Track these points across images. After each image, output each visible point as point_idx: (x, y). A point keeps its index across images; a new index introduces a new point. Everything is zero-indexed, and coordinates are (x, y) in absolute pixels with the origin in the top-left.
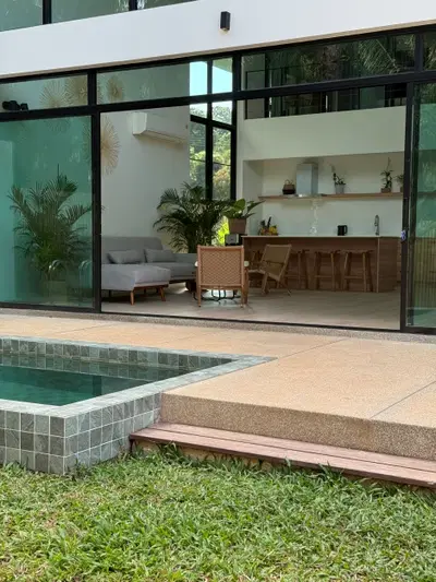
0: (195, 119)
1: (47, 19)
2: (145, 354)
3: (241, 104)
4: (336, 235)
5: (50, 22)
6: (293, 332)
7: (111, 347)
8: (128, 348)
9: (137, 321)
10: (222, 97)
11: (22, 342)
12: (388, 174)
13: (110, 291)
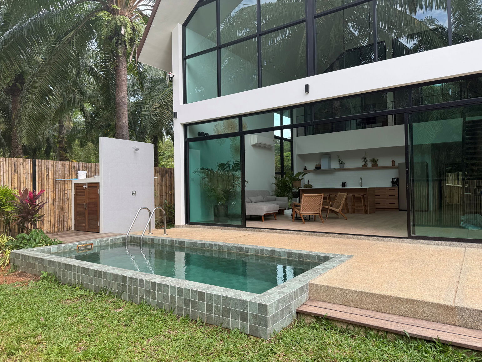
0: (276, 137)
1: (219, 95)
2: (279, 252)
3: (295, 130)
4: (341, 187)
5: (221, 96)
6: (348, 238)
7: (261, 248)
8: (270, 249)
9: (264, 232)
10: (287, 127)
11: (215, 245)
12: (365, 159)
13: (251, 216)
